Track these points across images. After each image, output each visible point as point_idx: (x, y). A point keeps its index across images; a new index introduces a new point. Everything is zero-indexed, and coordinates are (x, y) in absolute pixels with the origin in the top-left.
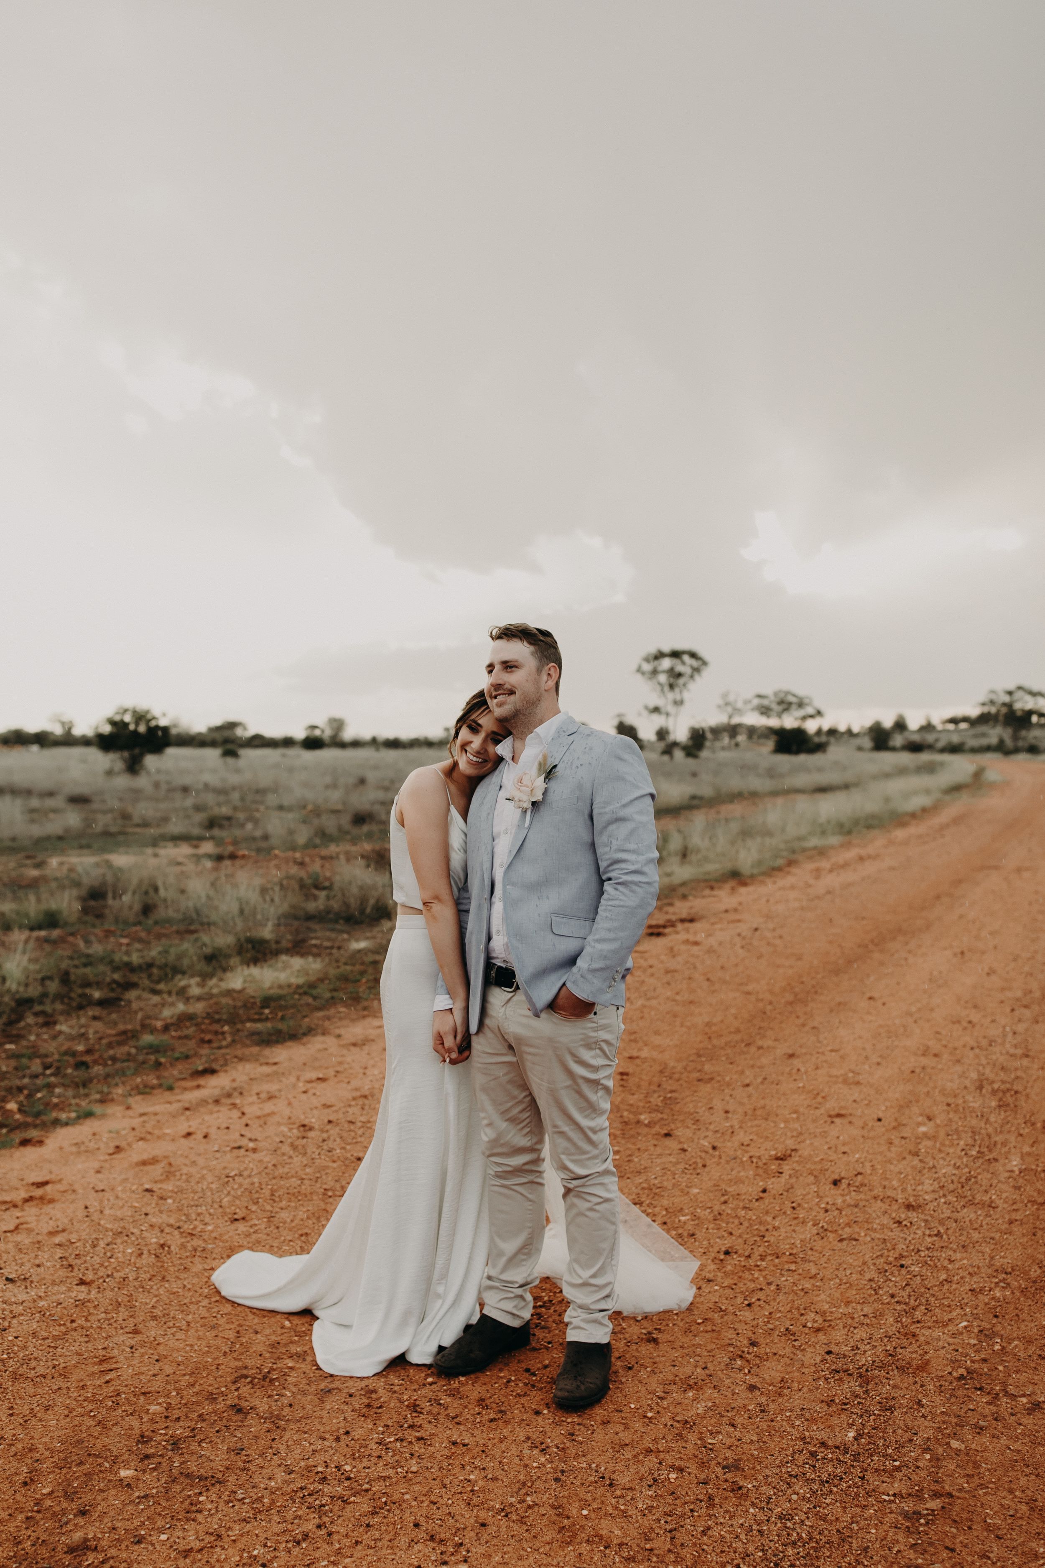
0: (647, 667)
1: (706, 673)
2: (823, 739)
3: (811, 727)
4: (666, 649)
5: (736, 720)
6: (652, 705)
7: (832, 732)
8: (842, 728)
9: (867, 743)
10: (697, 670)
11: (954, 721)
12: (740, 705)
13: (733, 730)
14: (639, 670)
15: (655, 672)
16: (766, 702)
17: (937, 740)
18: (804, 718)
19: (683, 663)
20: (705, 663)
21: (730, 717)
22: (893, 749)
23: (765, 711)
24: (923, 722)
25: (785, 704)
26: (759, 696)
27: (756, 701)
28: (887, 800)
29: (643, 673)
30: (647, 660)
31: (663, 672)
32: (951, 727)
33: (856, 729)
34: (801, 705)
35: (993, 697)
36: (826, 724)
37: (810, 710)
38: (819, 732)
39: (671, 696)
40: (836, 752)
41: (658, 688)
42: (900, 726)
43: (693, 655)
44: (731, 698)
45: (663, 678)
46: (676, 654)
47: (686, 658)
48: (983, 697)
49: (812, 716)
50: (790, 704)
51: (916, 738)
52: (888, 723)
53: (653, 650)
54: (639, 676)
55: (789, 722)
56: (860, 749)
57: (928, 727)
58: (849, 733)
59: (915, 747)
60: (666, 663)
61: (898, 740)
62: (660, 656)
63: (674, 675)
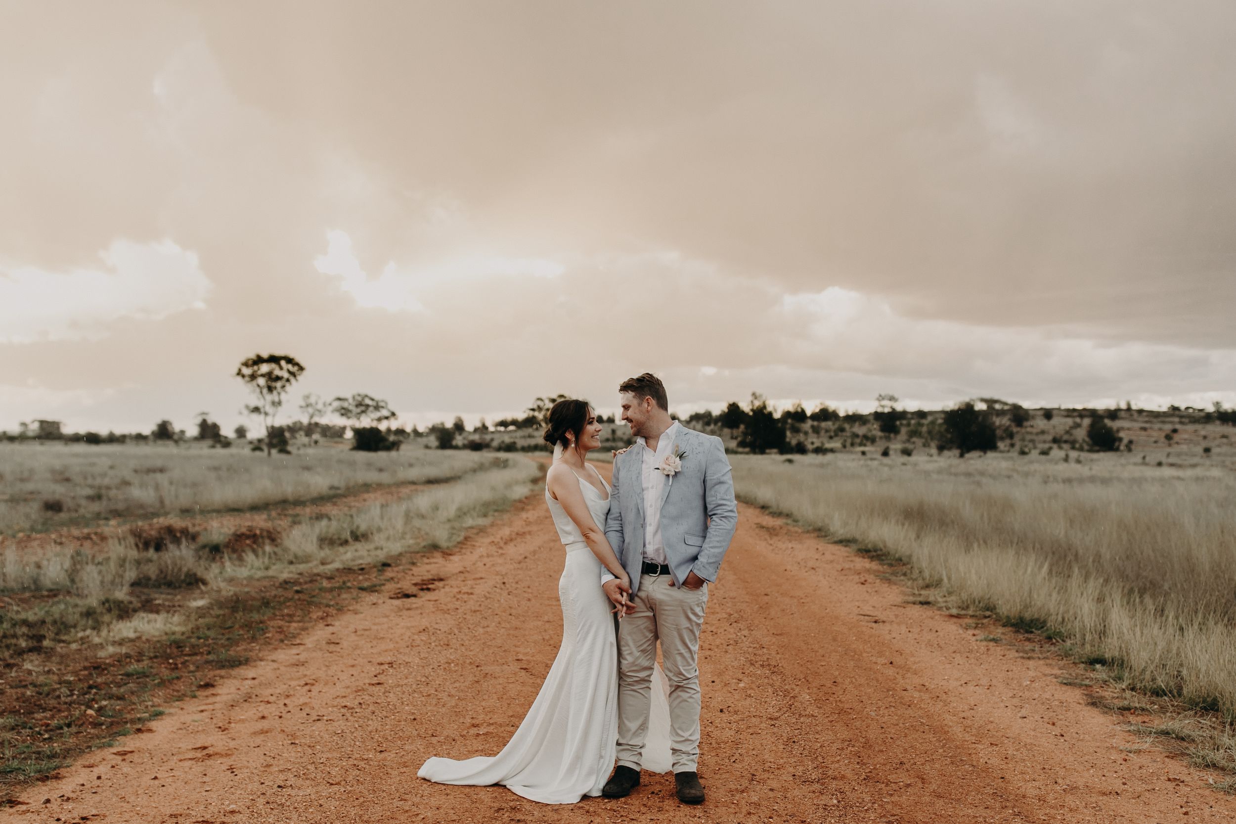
0: (247, 371)
1: (301, 378)
2: (392, 438)
3: (383, 426)
4: (265, 355)
5: (316, 419)
6: (253, 404)
7: (400, 432)
8: (409, 429)
9: (433, 441)
10: (293, 374)
11: (504, 424)
12: (320, 406)
13: (310, 429)
14: (239, 373)
15: (253, 377)
16: (345, 405)
17: (492, 440)
18: (379, 420)
19: (281, 368)
20: (301, 369)
21: (312, 417)
22: (456, 448)
23: (345, 412)
24: (479, 425)
25: (363, 406)
26: (339, 399)
27: (337, 404)
28: (493, 489)
29: (243, 376)
30: (246, 364)
31: (263, 375)
32: (502, 429)
33: (421, 429)
34: (377, 408)
35: (540, 403)
36: (394, 425)
37: (385, 413)
38: (389, 430)
39: (269, 397)
40: (407, 451)
41: (258, 390)
42: (459, 427)
43: (289, 361)
44: (312, 400)
45: (262, 381)
46: (274, 359)
47: (283, 363)
48: (530, 403)
49: (387, 418)
50: (368, 406)
51: (476, 437)
52: (449, 424)
53: (252, 355)
54: (239, 378)
55: (366, 422)
56: (427, 447)
57: (482, 429)
58: (416, 433)
59: (476, 447)
60: (265, 368)
61: (459, 440)
62: (259, 360)
63: (272, 378)
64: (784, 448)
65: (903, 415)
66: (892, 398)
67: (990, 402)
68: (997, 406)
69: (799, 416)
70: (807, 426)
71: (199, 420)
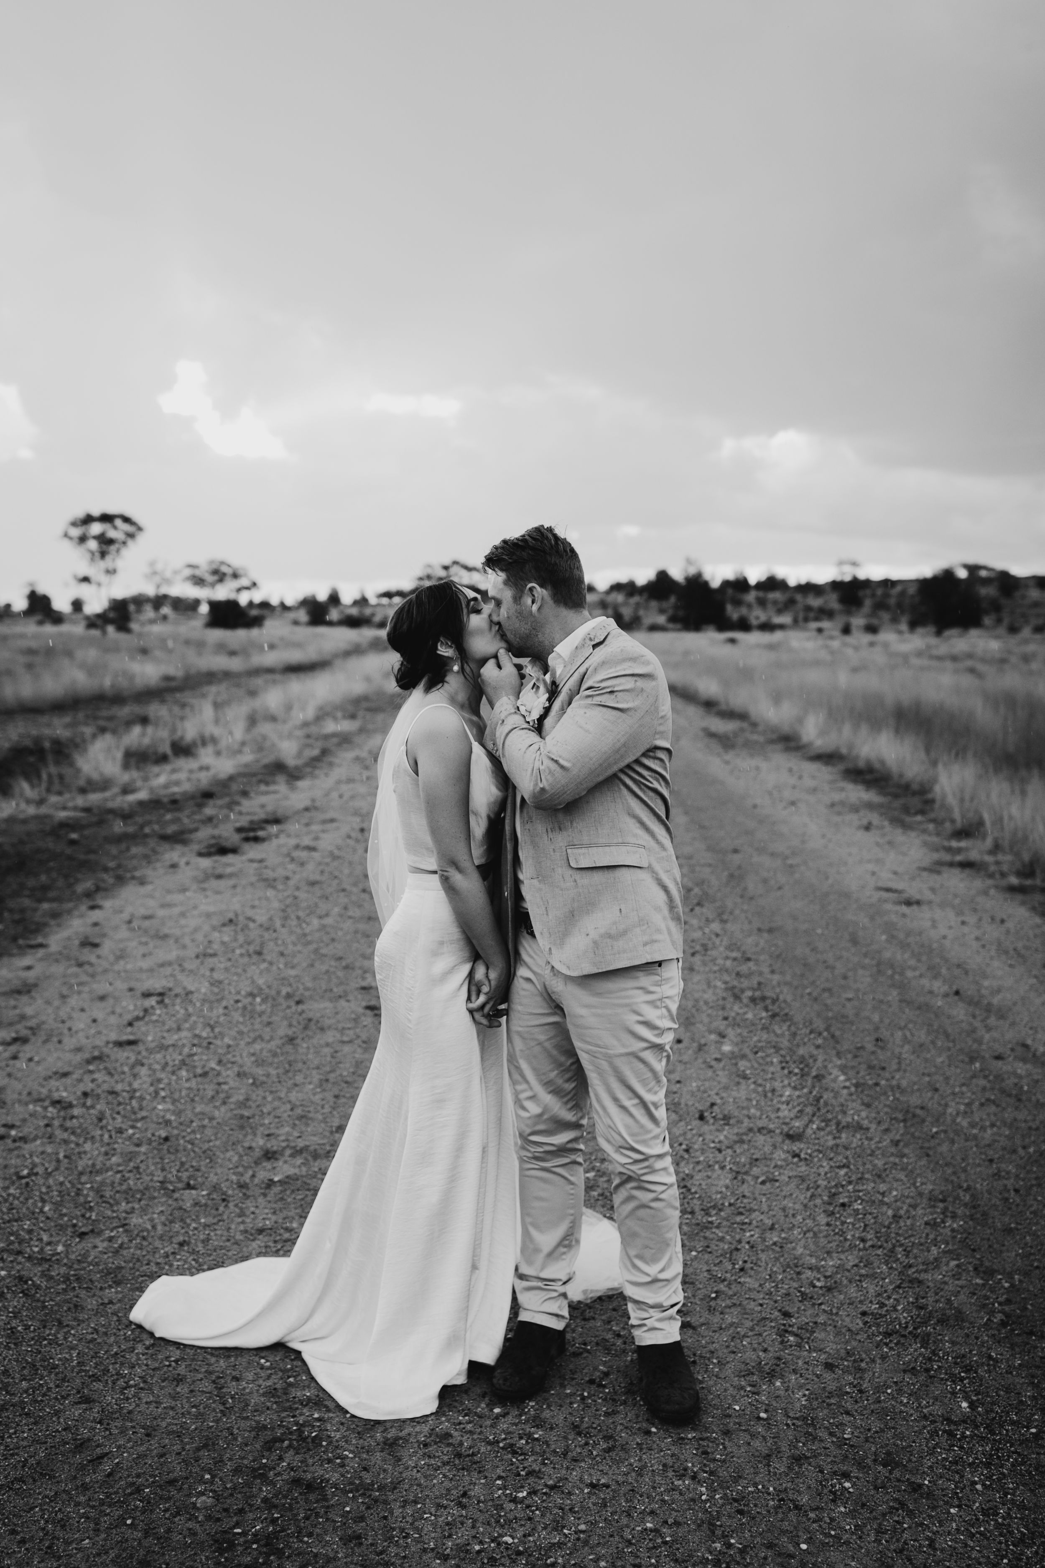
0: (76, 532)
1: (141, 538)
2: (254, 612)
3: (243, 599)
4: (96, 512)
5: (164, 590)
6: (82, 573)
7: (265, 605)
8: (275, 602)
9: (303, 615)
10: (131, 536)
11: (388, 595)
12: (168, 574)
13: (159, 601)
14: (66, 535)
15: (83, 539)
16: (197, 572)
17: (373, 615)
18: (239, 590)
19: (115, 528)
20: (140, 529)
21: (158, 587)
22: (330, 624)
23: (198, 581)
24: (358, 596)
25: (219, 575)
26: (190, 566)
27: (188, 572)
29: (71, 538)
30: (74, 524)
31: (95, 537)
32: (385, 601)
33: (289, 602)
34: (235, 576)
35: (429, 571)
36: (257, 597)
37: (244, 582)
38: (251, 604)
39: (103, 565)
40: (273, 628)
41: (88, 556)
42: (334, 599)
43: (126, 520)
44: (159, 567)
45: (93, 545)
46: (106, 518)
47: (118, 522)
48: (419, 572)
49: (247, 588)
50: (224, 574)
51: (354, 611)
52: (322, 596)
53: (80, 514)
54: (66, 543)
55: (222, 593)
56: (296, 623)
57: (362, 602)
58: (284, 607)
59: (353, 622)
60: (96, 528)
61: (334, 614)
62: (88, 520)
63: (105, 542)
64: (724, 624)
65: (867, 583)
66: (854, 564)
67: (973, 569)
68: (983, 573)
69: (740, 585)
70: (751, 597)
71: (27, 591)
